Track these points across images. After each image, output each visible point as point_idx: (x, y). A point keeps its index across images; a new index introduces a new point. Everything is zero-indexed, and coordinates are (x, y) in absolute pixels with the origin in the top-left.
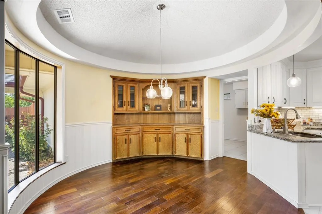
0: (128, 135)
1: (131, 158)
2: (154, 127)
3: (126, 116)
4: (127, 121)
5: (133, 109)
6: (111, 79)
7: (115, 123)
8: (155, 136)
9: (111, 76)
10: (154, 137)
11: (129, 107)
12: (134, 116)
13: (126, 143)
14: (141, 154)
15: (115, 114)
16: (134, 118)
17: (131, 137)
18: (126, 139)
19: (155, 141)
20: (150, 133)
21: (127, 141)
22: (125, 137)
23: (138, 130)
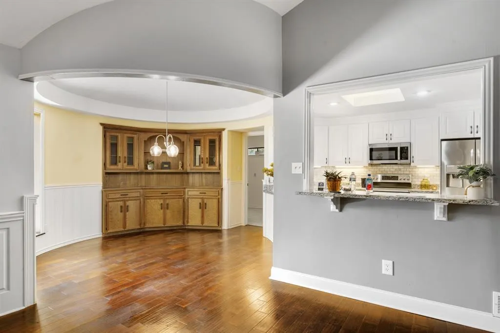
0: (125, 201)
1: (128, 230)
2: (160, 190)
3: (120, 177)
4: (122, 183)
5: (131, 167)
6: (101, 128)
7: (105, 186)
8: (162, 201)
9: (101, 124)
10: (160, 203)
11: (126, 164)
12: (132, 177)
13: (121, 212)
14: (142, 227)
15: (107, 173)
16: (132, 180)
17: (128, 203)
18: (121, 207)
19: (161, 209)
20: (155, 199)
21: (123, 209)
22: (121, 203)
23: (137, 194)
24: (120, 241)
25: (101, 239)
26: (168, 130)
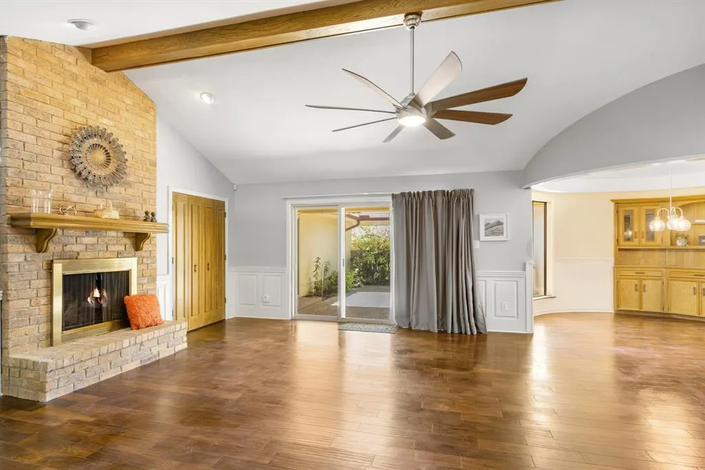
0: (641, 280)
1: (644, 312)
2: (694, 271)
3: (640, 254)
4: (643, 261)
5: (651, 243)
6: (613, 204)
7: (618, 262)
8: (695, 285)
9: (612, 201)
10: (692, 287)
11: (644, 240)
12: (657, 254)
13: (636, 291)
14: (666, 311)
15: (620, 250)
16: (656, 258)
17: (644, 282)
18: (636, 285)
19: (694, 294)
20: (685, 281)
21: (638, 288)
22: (636, 282)
23: (659, 274)
24: (635, 322)
25: (613, 315)
26: (672, 198)
